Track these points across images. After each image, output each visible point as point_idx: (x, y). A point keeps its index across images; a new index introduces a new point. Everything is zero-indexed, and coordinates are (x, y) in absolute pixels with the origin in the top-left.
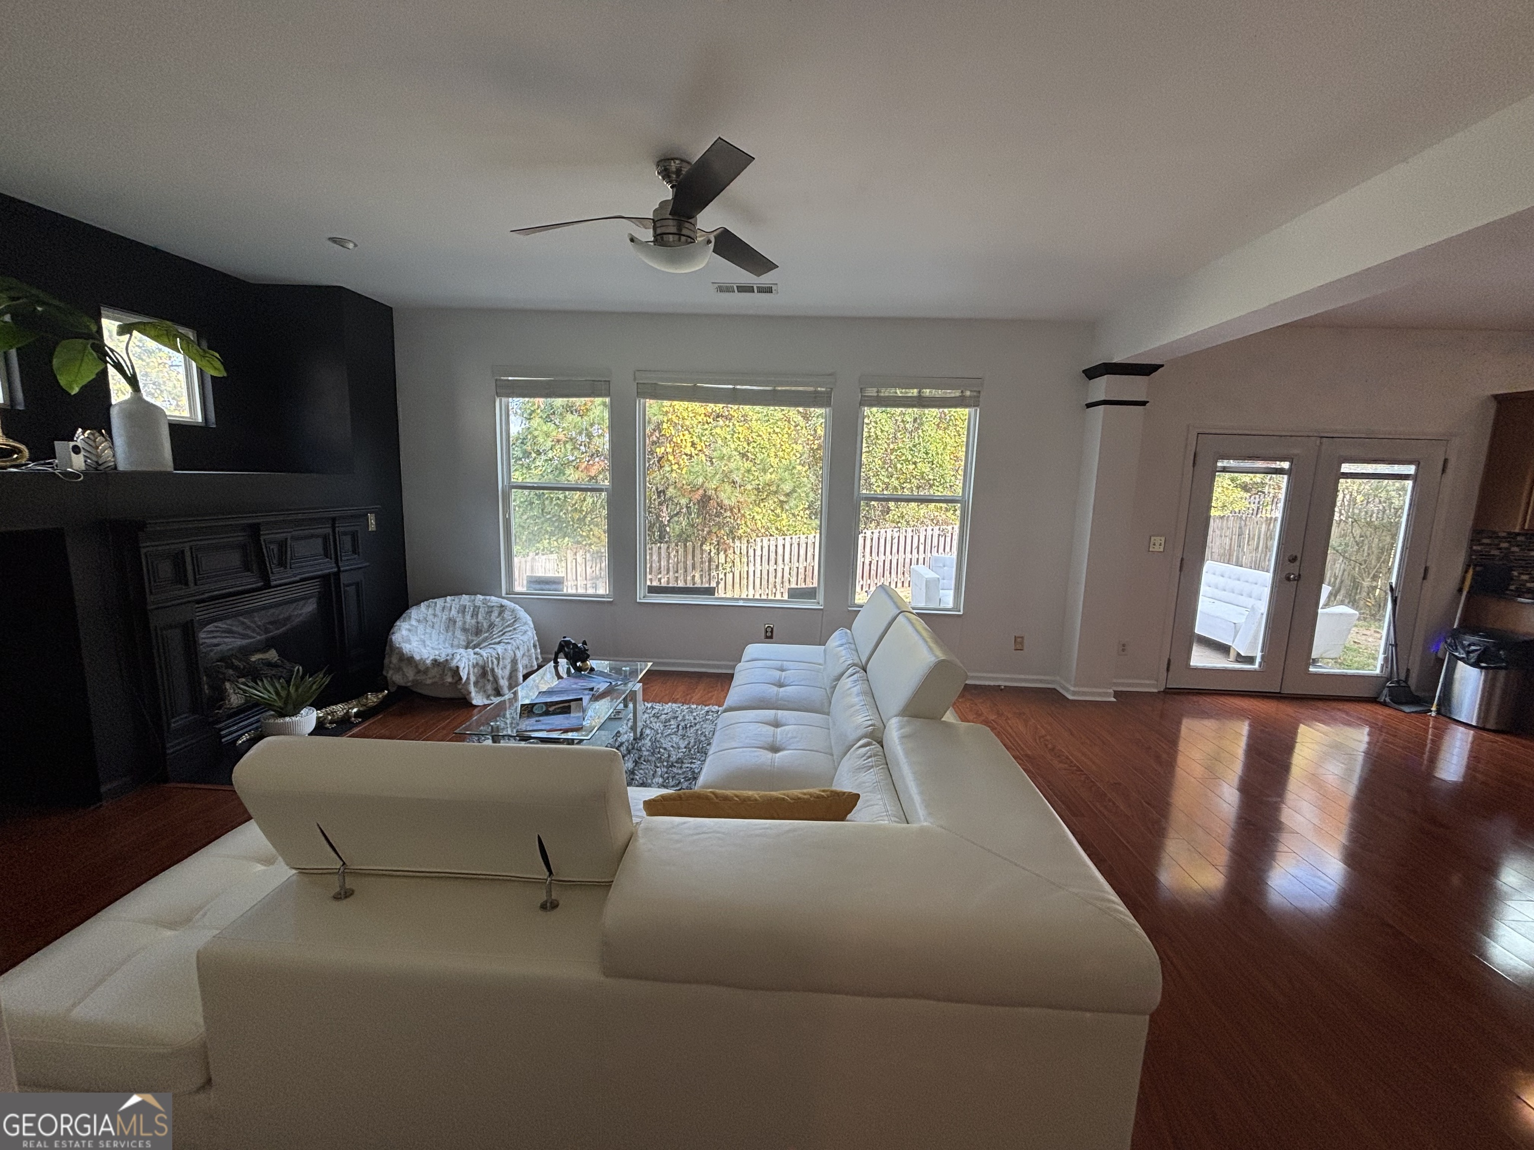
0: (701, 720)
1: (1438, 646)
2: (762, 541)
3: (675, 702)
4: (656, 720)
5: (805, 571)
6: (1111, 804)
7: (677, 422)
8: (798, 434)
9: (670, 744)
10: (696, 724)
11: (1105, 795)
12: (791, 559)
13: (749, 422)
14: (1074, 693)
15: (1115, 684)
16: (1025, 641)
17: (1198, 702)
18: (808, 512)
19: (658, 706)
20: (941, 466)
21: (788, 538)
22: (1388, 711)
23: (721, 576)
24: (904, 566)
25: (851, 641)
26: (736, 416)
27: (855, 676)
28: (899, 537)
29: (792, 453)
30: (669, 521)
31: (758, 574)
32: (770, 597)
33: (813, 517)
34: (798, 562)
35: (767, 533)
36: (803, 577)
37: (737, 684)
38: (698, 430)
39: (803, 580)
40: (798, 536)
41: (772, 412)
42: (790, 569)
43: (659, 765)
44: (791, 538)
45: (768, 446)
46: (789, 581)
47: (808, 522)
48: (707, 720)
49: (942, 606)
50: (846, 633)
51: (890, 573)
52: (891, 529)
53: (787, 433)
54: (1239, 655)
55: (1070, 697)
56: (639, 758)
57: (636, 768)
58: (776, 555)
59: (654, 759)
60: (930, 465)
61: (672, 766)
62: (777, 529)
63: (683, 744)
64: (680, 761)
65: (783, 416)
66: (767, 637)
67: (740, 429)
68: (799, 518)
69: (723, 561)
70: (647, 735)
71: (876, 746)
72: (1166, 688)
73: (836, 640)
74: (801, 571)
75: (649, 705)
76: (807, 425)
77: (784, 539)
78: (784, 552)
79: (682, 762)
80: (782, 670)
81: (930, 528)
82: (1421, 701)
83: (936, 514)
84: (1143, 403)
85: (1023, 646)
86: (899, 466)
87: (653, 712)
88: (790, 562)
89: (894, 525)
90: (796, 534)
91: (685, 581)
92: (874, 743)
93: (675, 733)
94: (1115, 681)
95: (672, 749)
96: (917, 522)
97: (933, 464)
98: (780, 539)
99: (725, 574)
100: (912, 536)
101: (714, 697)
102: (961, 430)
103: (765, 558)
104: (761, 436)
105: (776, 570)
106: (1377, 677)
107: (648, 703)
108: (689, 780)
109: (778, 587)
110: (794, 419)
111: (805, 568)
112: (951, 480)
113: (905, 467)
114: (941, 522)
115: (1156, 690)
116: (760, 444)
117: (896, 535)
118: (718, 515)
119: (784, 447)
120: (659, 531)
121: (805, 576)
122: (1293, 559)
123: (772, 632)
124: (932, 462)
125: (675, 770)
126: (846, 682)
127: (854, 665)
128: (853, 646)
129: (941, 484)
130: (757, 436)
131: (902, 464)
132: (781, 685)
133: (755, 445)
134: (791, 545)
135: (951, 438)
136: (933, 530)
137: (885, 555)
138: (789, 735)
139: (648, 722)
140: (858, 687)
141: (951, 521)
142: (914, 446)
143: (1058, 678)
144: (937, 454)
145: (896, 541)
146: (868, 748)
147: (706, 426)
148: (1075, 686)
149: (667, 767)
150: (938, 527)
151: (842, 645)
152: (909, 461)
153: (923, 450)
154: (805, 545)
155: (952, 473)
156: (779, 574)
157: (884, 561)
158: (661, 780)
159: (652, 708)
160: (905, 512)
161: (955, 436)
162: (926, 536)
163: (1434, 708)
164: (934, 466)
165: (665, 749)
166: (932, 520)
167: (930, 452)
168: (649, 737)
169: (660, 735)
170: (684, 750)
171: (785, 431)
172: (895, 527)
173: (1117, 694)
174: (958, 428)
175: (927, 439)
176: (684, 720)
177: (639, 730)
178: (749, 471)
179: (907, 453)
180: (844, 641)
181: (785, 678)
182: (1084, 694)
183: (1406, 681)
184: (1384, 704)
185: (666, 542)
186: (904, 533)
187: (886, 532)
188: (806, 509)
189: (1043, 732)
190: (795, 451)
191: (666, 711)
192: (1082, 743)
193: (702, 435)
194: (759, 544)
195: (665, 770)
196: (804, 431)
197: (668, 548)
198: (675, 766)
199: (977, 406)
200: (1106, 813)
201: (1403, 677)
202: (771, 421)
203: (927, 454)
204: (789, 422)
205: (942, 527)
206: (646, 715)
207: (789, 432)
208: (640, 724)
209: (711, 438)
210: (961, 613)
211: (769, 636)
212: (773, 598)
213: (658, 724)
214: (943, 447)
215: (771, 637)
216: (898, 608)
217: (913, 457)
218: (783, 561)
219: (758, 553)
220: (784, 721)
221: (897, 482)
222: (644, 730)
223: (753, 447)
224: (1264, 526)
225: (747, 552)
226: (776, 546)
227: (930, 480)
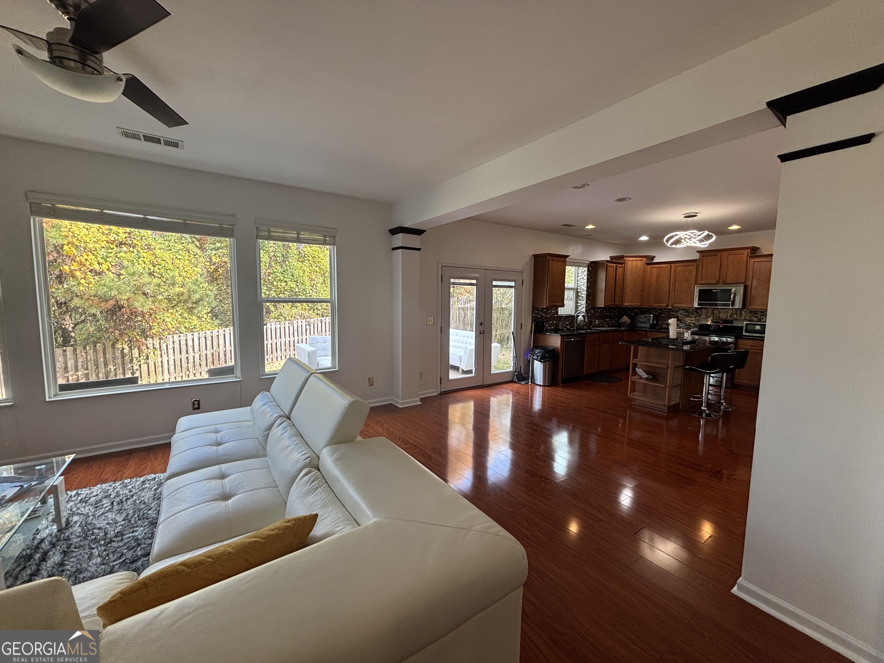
0: (137, 491)
1: (527, 355)
2: (173, 337)
3: (105, 482)
4: (84, 504)
5: (213, 356)
6: (435, 460)
7: (79, 244)
8: (197, 261)
9: (106, 522)
10: (132, 496)
11: (431, 456)
12: (200, 348)
13: (154, 250)
14: (402, 404)
15: (420, 395)
16: (374, 380)
17: (454, 396)
18: (210, 315)
19: (84, 492)
20: (303, 283)
21: (196, 334)
22: (517, 385)
23: (136, 367)
24: (285, 346)
25: (272, 400)
26: (140, 245)
27: (284, 424)
28: (280, 328)
29: (193, 274)
30: (73, 328)
31: (172, 362)
32: (184, 379)
33: (214, 319)
34: (206, 350)
35: (177, 331)
36: (212, 360)
37: (176, 452)
38: (103, 252)
39: (211, 362)
40: (204, 332)
41: (174, 244)
42: (200, 356)
43: (94, 546)
44: (199, 334)
45: (172, 268)
46: (200, 364)
47: (211, 322)
48: (144, 489)
49: (320, 367)
50: (267, 395)
51: (277, 351)
52: (274, 323)
53: (188, 260)
54: (463, 370)
55: (400, 407)
56: (68, 548)
57: (66, 558)
58: (187, 347)
59: (87, 542)
60: (295, 283)
61: (111, 541)
62: (186, 328)
63: (119, 518)
64: (121, 534)
65: (183, 248)
66: (194, 409)
67: (145, 255)
68: (204, 319)
69: (137, 356)
70: (76, 522)
71: (315, 472)
72: (441, 392)
73: (258, 402)
74: (209, 356)
75: (74, 492)
76: (204, 255)
77: (193, 335)
78: (193, 344)
79: (123, 535)
80: (217, 432)
81: (300, 321)
82: (525, 379)
83: (303, 312)
84: (419, 249)
85: (373, 383)
86: (275, 283)
87: (79, 498)
88: (200, 351)
89: (276, 320)
90: (203, 330)
91: (97, 376)
92: (314, 469)
93: (110, 511)
94: (419, 393)
95: (108, 526)
96: (291, 317)
97: (297, 283)
98: (189, 335)
99: (140, 366)
100: (289, 327)
101: (148, 468)
102: (312, 263)
103: (177, 350)
104: (164, 261)
105: (187, 358)
106: (512, 371)
107: (71, 491)
108: (133, 548)
109: (191, 370)
110: (193, 250)
111: (213, 354)
112: (309, 292)
113: (279, 284)
114: (306, 317)
115: (436, 394)
116: (164, 266)
117: (278, 326)
118: (129, 319)
119: (186, 269)
120: (63, 337)
121: (213, 359)
122: (481, 324)
123: (199, 404)
124: (297, 281)
125: (115, 544)
126: (276, 431)
127: (281, 416)
128: (274, 403)
129: (304, 295)
130: (162, 261)
131: (277, 282)
132: (219, 444)
133: (160, 267)
134: (199, 338)
135: (307, 267)
136: (302, 322)
137: (271, 339)
138: (237, 482)
139: (74, 509)
140: (288, 432)
141: (312, 316)
142: (284, 271)
143: (393, 398)
144: (299, 276)
145: (278, 330)
146: (310, 475)
147: (110, 251)
148: (402, 400)
149: (105, 545)
150: (305, 320)
151: (265, 404)
152: (281, 281)
153: (290, 274)
154: (210, 338)
155: (310, 288)
156: (191, 360)
157: (272, 344)
158: (99, 560)
159: (78, 494)
160: (282, 312)
161: (309, 266)
162: (298, 326)
163: (530, 381)
164: (298, 284)
165: (100, 528)
166: (301, 316)
167: (295, 275)
168: (78, 524)
169: (91, 517)
170: (123, 523)
171: (186, 258)
172: (277, 322)
173: (422, 400)
174: (310, 262)
175: (292, 267)
176: (119, 496)
177: (64, 520)
178: (159, 286)
179: (280, 275)
180: (267, 400)
181: (221, 438)
182: (407, 403)
183: (520, 371)
184: (516, 382)
185: (72, 345)
186: (283, 325)
187: (271, 325)
188: (209, 313)
189: (392, 430)
190: (196, 272)
191: (95, 494)
192: (413, 431)
193: (107, 257)
194: (171, 340)
195: (103, 548)
196: (201, 259)
197: (75, 350)
198: (114, 541)
199: (335, 245)
200: (434, 466)
201: (519, 370)
202: (173, 250)
203: (293, 276)
204: (189, 252)
205: (307, 320)
206: (71, 504)
207: (189, 258)
208: (64, 514)
209: (117, 260)
210: (337, 369)
211: (197, 407)
212: (187, 379)
213: (87, 508)
214: (302, 272)
215: (198, 408)
216: (308, 371)
217: (284, 278)
218: (194, 350)
219: (171, 346)
220: (229, 472)
221: (275, 293)
222: (70, 519)
223: (159, 269)
224: (457, 311)
225: (160, 347)
226: (186, 340)
227: (297, 292)
